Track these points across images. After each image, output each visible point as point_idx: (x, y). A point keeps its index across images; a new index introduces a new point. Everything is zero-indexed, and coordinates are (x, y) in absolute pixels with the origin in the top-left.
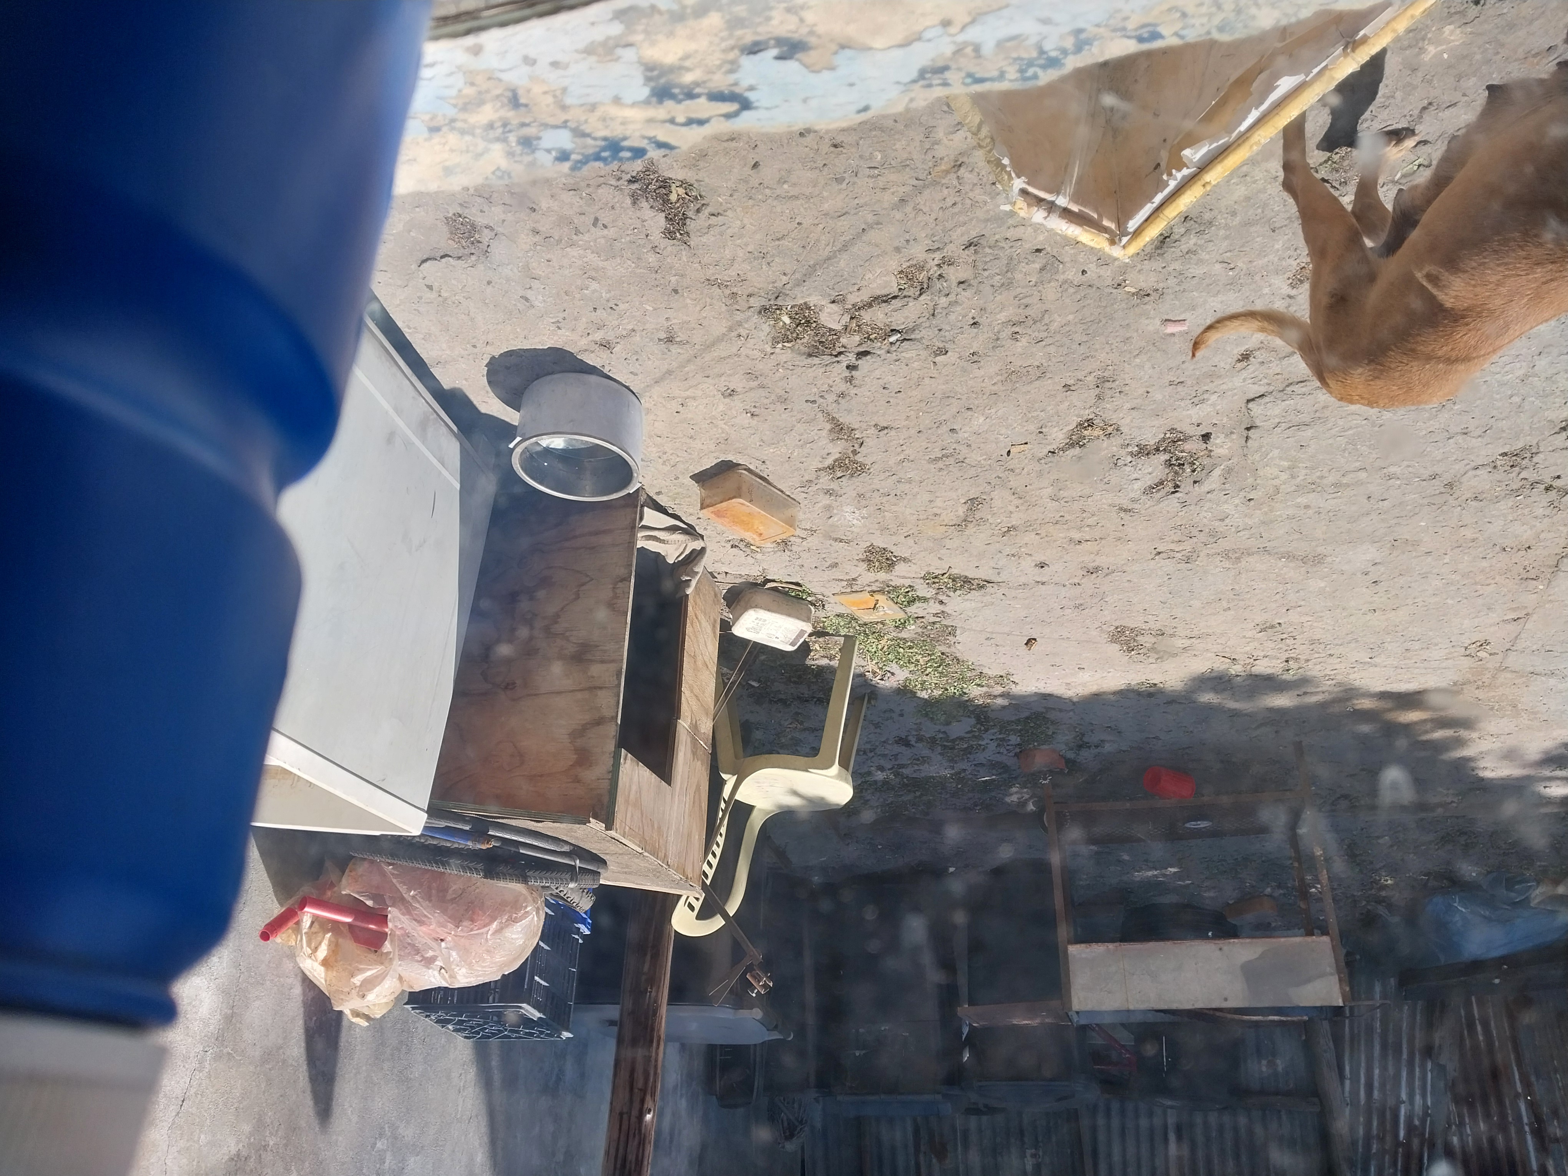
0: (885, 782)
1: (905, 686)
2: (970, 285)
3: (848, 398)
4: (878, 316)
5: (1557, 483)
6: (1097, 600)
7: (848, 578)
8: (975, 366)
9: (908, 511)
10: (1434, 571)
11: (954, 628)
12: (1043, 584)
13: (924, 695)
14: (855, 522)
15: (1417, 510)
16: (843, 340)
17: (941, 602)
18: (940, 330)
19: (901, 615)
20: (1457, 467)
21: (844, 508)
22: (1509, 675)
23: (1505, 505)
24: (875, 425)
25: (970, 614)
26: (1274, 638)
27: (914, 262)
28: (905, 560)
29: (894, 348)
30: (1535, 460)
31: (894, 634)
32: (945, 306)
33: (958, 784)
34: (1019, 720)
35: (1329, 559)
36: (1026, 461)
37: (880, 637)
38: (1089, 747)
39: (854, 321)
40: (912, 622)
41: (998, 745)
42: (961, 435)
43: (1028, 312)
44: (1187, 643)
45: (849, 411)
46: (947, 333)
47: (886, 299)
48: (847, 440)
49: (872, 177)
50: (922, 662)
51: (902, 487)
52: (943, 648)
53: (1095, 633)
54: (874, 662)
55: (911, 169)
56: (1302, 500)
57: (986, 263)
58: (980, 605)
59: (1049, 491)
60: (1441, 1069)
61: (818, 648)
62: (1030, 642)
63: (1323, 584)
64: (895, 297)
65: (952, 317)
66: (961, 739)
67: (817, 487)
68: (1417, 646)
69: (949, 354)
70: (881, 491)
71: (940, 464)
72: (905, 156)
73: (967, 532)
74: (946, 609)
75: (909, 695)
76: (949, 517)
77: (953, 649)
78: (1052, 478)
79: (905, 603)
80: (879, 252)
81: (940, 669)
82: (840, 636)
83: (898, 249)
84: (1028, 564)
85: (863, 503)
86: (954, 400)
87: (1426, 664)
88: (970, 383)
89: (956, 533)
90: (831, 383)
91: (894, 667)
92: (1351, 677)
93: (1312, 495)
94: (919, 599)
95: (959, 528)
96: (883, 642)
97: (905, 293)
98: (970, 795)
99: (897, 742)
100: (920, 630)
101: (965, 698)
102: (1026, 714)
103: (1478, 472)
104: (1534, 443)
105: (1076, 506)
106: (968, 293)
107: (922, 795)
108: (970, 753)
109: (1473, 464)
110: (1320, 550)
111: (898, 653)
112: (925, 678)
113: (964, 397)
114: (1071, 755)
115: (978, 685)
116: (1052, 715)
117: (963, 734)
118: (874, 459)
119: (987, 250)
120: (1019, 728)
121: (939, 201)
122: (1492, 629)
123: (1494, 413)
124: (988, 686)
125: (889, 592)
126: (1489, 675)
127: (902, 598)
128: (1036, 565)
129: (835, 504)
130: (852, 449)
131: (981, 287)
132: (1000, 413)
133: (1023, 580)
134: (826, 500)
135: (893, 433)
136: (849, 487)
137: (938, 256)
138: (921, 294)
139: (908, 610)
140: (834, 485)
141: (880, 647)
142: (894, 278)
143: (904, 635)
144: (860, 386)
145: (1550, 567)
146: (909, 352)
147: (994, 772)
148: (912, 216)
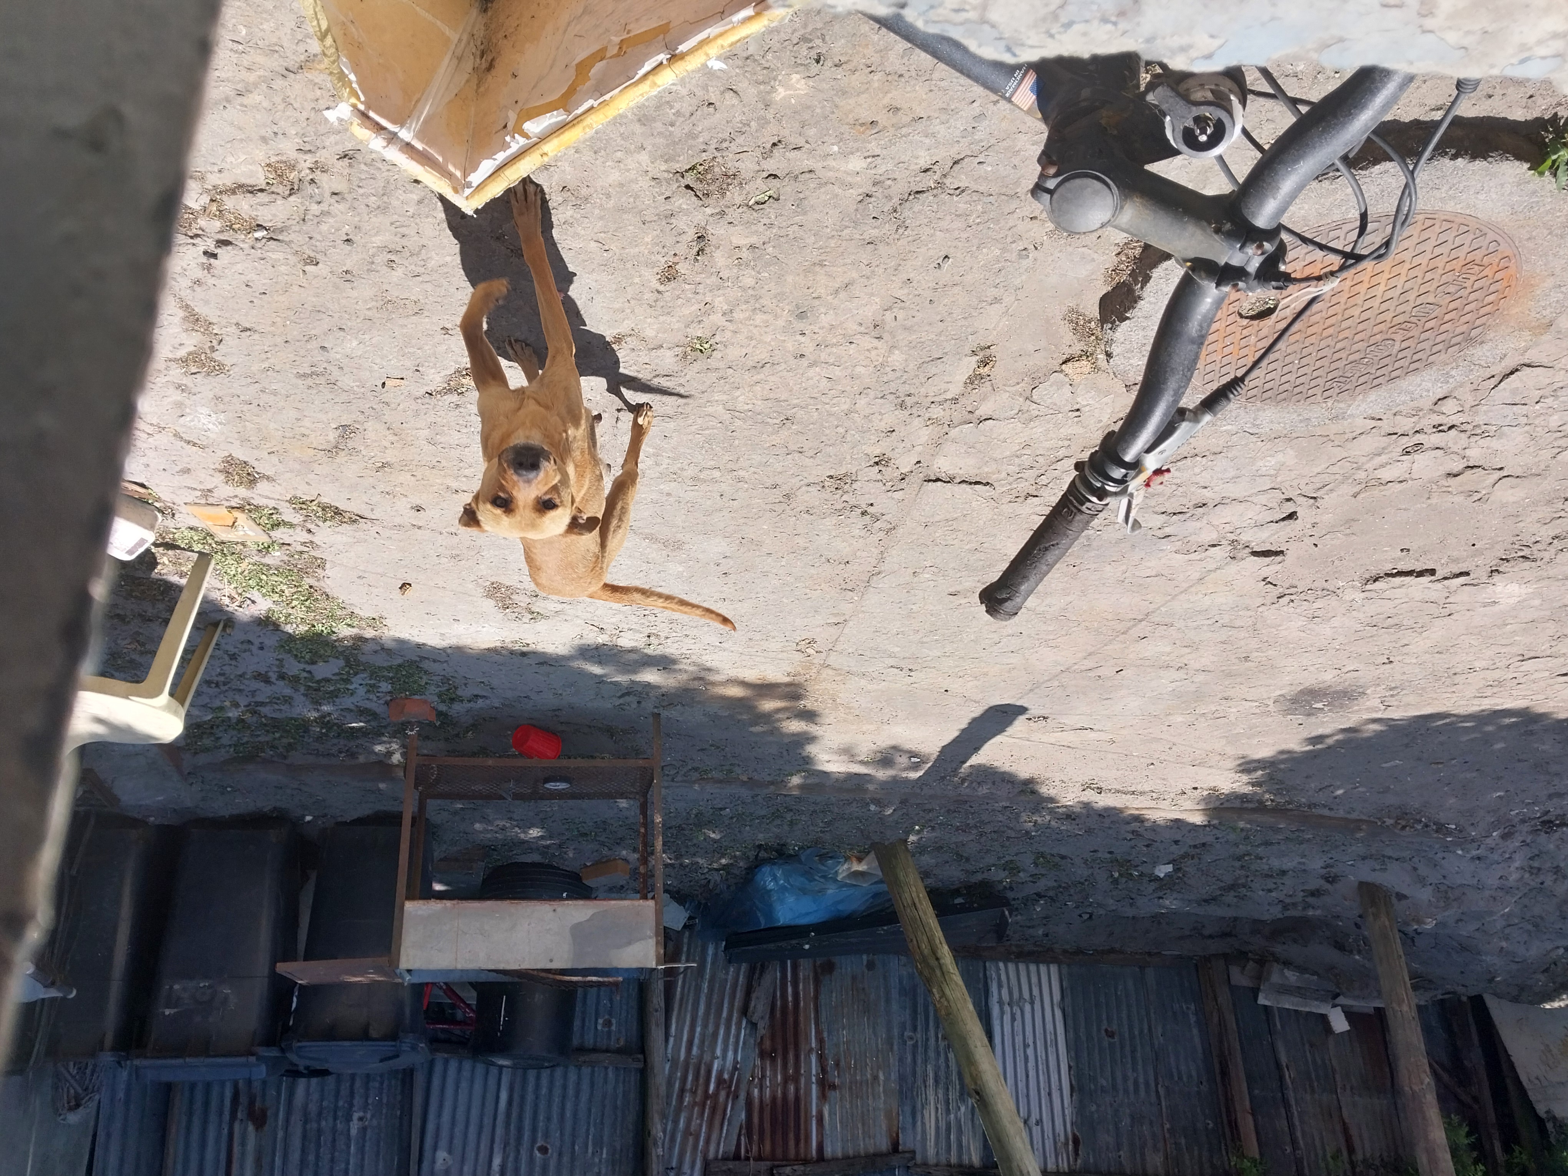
0: (240, 721)
1: (268, 618)
2: (343, 198)
3: (205, 287)
4: (243, 205)
5: (870, 510)
6: (473, 553)
7: (202, 487)
8: (347, 284)
9: (272, 426)
10: (774, 571)
11: (324, 561)
12: (419, 528)
13: (289, 629)
14: (211, 426)
15: (761, 514)
16: (202, 222)
17: (309, 531)
18: (311, 238)
19: (264, 539)
20: (793, 481)
21: (198, 408)
22: (830, 672)
23: (830, 522)
24: (237, 324)
25: (341, 548)
26: (638, 613)
27: (284, 159)
28: (268, 478)
29: (259, 245)
30: (854, 486)
31: (256, 558)
32: (317, 213)
33: (322, 728)
34: (391, 667)
35: (686, 547)
36: (402, 397)
37: (240, 559)
38: (462, 701)
39: (215, 204)
40: (277, 548)
41: (368, 691)
42: (332, 355)
43: (404, 242)
44: (559, 607)
45: (207, 302)
46: (318, 244)
47: (252, 190)
48: (203, 334)
49: (236, 52)
50: (287, 593)
51: (265, 398)
52: (312, 581)
53: (471, 586)
54: (233, 586)
55: (280, 56)
56: (665, 487)
57: (361, 179)
58: (351, 540)
59: (425, 433)
60: (753, 1026)
61: (167, 562)
62: (404, 586)
63: (681, 569)
64: (262, 190)
65: (324, 227)
66: (327, 680)
67: (167, 379)
68: (758, 636)
69: (320, 265)
70: (242, 398)
71: (309, 382)
72: (275, 40)
73: (338, 460)
74: (315, 539)
75: (271, 628)
76: (318, 440)
77: (322, 584)
78: (429, 420)
79: (269, 526)
80: (243, 136)
81: (307, 603)
82: (193, 551)
83: (264, 139)
84: (403, 505)
85: (221, 407)
86: (324, 316)
87: (765, 654)
88: (343, 302)
89: (325, 459)
90: (185, 266)
91: (255, 595)
92: (704, 658)
93: (673, 484)
94: (285, 523)
95: (330, 454)
96: (244, 565)
97: (273, 189)
98: (335, 741)
99: (255, 678)
100: (286, 558)
101: (334, 637)
102: (399, 661)
103: (810, 489)
104: (854, 472)
105: (455, 453)
106: (342, 207)
107: (281, 737)
108: (337, 697)
109: (806, 481)
110: (679, 536)
111: (261, 580)
112: (290, 611)
113: (336, 315)
114: (443, 708)
115: (349, 625)
116: (425, 665)
117: (329, 676)
118: (234, 361)
119: (363, 167)
120: (391, 675)
121: (312, 100)
122: (818, 629)
123: (824, 438)
124: (360, 627)
125: (250, 511)
126: (815, 670)
127: (264, 520)
128: (412, 508)
129: (187, 402)
130: (209, 344)
131: (356, 204)
132: (374, 341)
133: (398, 520)
134: (177, 396)
135: (256, 336)
136: (205, 386)
137: (310, 159)
138: (290, 195)
139: (272, 533)
140: (187, 381)
141: (239, 570)
142: (260, 169)
143: (267, 560)
144: (220, 277)
145: (863, 581)
146: (275, 253)
147: (362, 718)
148: (281, 107)
